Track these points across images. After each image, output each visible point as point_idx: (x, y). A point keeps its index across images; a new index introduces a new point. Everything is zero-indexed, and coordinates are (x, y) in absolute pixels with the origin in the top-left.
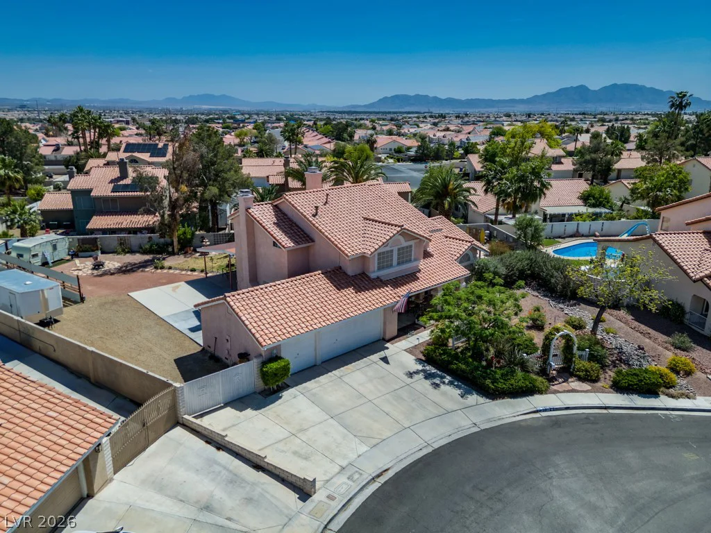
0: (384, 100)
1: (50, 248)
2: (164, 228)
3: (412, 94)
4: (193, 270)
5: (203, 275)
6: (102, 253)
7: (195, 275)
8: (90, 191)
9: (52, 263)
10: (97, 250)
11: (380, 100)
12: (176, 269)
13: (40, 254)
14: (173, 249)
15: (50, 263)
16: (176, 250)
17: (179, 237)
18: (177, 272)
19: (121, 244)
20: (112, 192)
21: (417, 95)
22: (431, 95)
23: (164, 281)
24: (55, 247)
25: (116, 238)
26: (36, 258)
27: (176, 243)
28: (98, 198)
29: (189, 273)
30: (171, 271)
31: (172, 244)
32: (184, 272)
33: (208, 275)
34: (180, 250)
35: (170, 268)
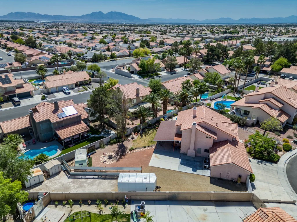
0: (11, 14)
3: (26, 12)
8: (48, 120)
10: (95, 149)
11: (9, 14)
19: (100, 143)
20: (60, 118)
21: (29, 13)
22: (36, 13)
28: (55, 123)
35: (136, 149)
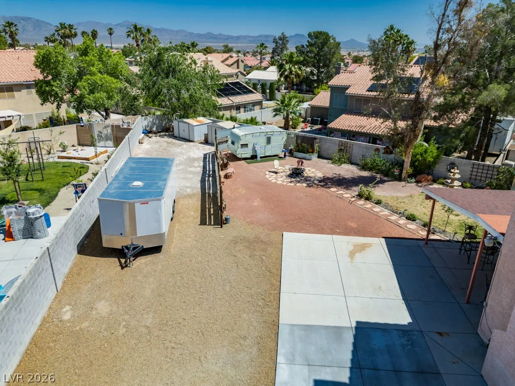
1: (263, 140)
2: (397, 141)
4: (411, 218)
5: (423, 233)
6: (319, 157)
7: (409, 230)
8: (347, 88)
9: (261, 157)
10: (313, 152)
12: (386, 206)
13: (250, 146)
14: (401, 171)
15: (259, 157)
16: (404, 175)
17: (414, 156)
18: (386, 212)
19: (341, 150)
20: (368, 91)
23: (353, 225)
24: (269, 141)
25: (337, 143)
26: (245, 149)
27: (407, 165)
28: (352, 97)
29: (403, 221)
30: (377, 209)
31: (401, 165)
32: (394, 218)
33: (432, 237)
34: (410, 176)
35: (378, 202)
